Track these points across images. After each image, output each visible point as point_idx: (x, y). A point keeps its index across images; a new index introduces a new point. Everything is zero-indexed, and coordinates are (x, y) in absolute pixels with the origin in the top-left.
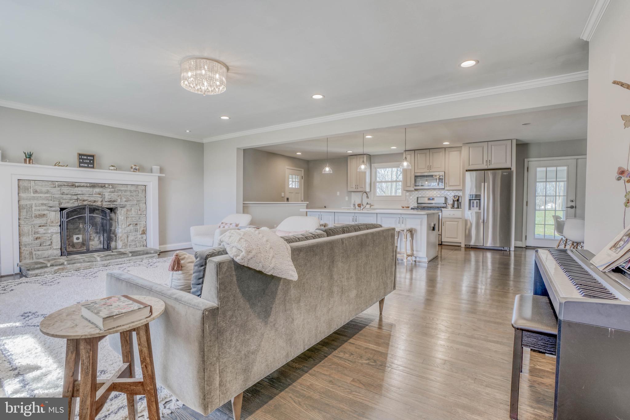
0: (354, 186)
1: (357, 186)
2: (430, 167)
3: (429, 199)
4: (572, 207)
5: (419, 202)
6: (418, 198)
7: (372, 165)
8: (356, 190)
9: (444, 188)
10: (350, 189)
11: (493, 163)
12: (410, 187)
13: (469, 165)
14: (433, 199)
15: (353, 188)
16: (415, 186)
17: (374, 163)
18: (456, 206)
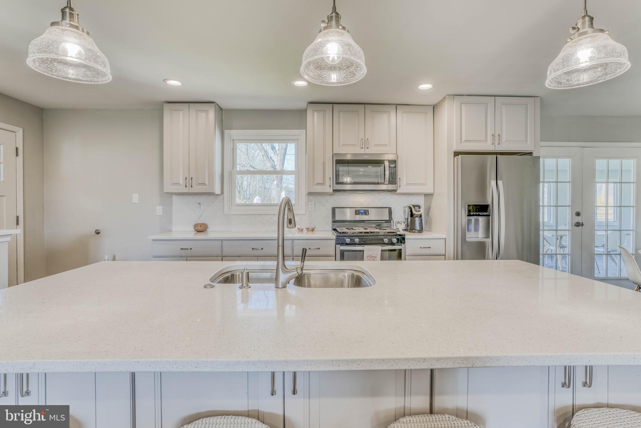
0: (182, 182)
1: (189, 181)
2: (365, 143)
3: (357, 212)
4: (578, 225)
5: (337, 219)
6: (334, 210)
7: (226, 132)
8: (186, 190)
9: (395, 191)
10: (168, 188)
11: (504, 140)
12: (323, 184)
13: (461, 142)
14: (366, 213)
15: (179, 184)
16: (338, 183)
17: (230, 128)
18: (418, 227)
